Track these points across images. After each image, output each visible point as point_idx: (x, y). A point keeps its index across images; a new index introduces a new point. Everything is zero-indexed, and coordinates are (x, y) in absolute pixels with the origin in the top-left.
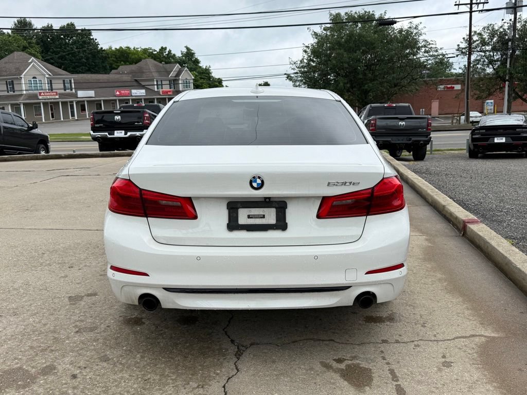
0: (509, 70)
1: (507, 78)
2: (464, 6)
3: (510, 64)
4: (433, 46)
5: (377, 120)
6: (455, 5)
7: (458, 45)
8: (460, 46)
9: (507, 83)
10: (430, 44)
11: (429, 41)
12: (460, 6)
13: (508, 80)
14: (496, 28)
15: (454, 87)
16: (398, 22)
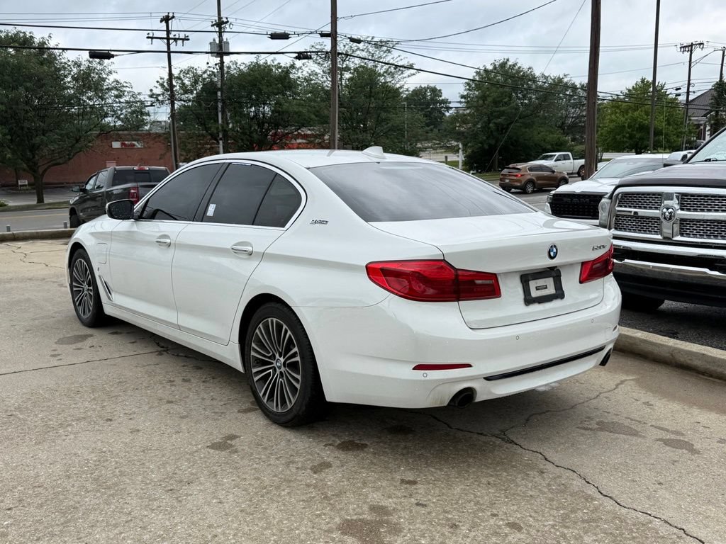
0: (223, 127)
1: (221, 136)
2: (159, 40)
3: (222, 118)
4: (127, 89)
5: (140, 188)
6: (148, 38)
7: (151, 90)
8: (154, 92)
9: (221, 142)
10: (123, 86)
11: (122, 81)
12: (154, 40)
13: (221, 139)
14: (200, 72)
15: (134, 145)
16: (117, 55)
